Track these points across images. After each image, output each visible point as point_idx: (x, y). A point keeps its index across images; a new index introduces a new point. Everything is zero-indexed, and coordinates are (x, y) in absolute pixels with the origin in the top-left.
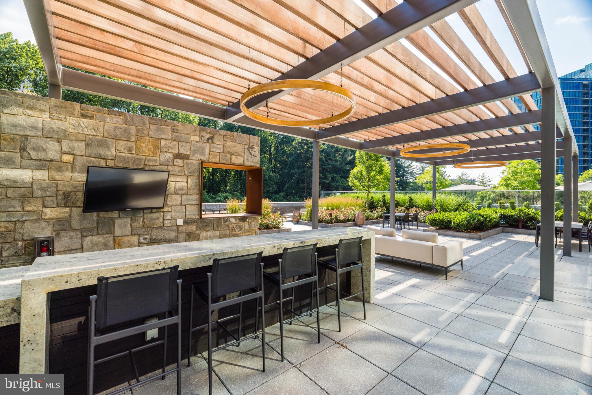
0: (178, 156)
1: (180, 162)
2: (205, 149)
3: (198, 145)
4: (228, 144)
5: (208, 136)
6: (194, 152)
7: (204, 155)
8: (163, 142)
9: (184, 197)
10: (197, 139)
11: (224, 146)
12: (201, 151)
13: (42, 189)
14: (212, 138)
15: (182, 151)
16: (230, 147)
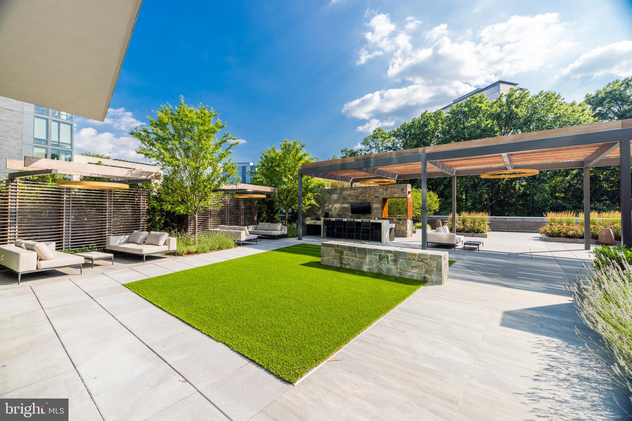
0: (376, 197)
1: (376, 199)
2: (384, 193)
3: (382, 192)
4: (393, 190)
5: (385, 188)
6: (380, 195)
7: (384, 195)
8: (371, 193)
9: (378, 210)
10: (382, 190)
11: (391, 191)
12: (383, 194)
13: (348, 209)
14: (387, 188)
15: (377, 195)
16: (393, 191)
